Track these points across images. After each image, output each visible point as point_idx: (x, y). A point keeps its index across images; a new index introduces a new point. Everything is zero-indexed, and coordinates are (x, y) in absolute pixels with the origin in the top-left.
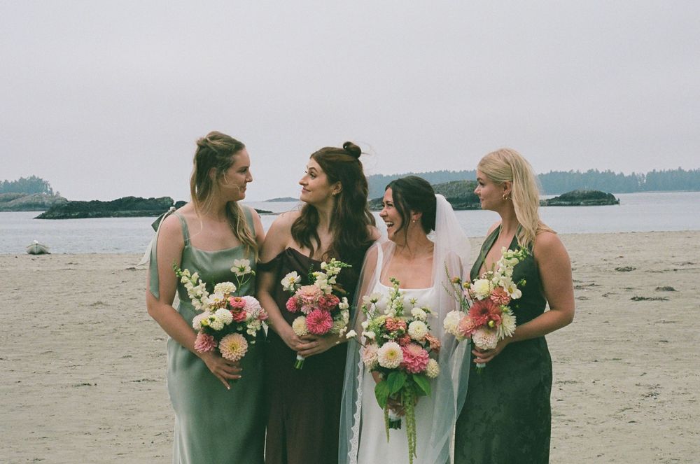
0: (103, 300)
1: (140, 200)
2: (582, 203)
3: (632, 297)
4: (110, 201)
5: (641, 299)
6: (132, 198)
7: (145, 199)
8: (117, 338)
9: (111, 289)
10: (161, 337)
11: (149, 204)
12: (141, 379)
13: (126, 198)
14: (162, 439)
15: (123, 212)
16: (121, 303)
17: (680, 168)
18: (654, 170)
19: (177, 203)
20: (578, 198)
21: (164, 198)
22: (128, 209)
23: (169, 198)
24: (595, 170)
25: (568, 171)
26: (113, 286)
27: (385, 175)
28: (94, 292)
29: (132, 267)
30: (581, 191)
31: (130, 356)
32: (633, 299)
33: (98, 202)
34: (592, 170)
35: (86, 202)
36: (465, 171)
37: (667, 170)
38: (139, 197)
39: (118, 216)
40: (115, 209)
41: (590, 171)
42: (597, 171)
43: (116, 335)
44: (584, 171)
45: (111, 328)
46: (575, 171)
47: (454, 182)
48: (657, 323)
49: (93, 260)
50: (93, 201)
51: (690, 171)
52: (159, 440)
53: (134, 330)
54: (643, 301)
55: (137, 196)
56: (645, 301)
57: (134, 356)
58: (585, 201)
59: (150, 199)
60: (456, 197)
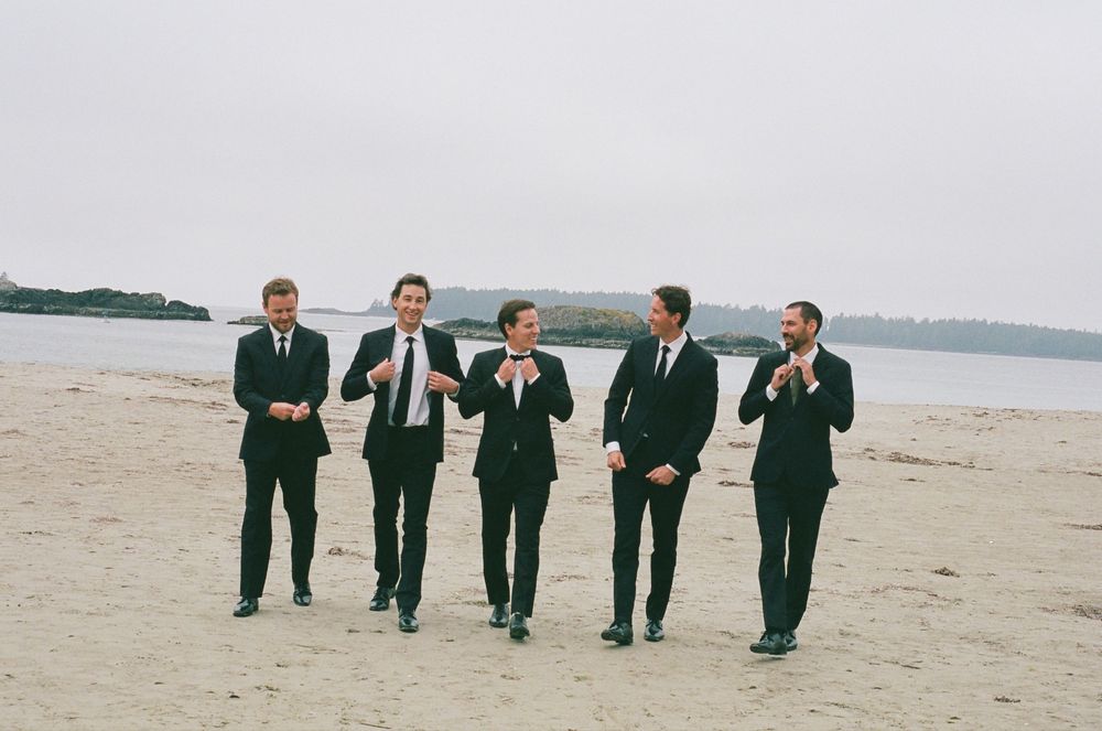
0: (21, 429)
1: (119, 294)
2: (735, 351)
3: (721, 480)
4: (76, 292)
5: (732, 484)
6: (107, 290)
7: (125, 294)
8: (24, 478)
9: (37, 414)
10: (80, 482)
11: (131, 301)
12: (33, 531)
13: (99, 290)
14: (34, 602)
15: (94, 310)
16: (44, 434)
17: (877, 314)
18: (842, 314)
19: (171, 302)
20: (730, 344)
21: (152, 295)
22: (99, 305)
23: (160, 295)
24: (760, 307)
25: (723, 306)
26: (40, 411)
27: (468, 289)
28: (12, 416)
29: (74, 386)
30: (735, 334)
31: (32, 503)
32: (722, 483)
33: (58, 292)
34: (757, 306)
35: (42, 291)
36: (580, 293)
37: (859, 315)
38: (118, 290)
39: (85, 315)
40: (82, 304)
41: (754, 308)
42: (764, 309)
43: (23, 474)
44: (745, 307)
45: (19, 465)
46: (733, 306)
47: (560, 308)
48: (735, 515)
49: (26, 373)
50: (52, 290)
51: (891, 319)
52: (29, 603)
53: (48, 470)
54: (734, 487)
55: (115, 288)
56: (737, 488)
57: (36, 502)
58: (739, 348)
59: (133, 294)
60: (561, 328)
